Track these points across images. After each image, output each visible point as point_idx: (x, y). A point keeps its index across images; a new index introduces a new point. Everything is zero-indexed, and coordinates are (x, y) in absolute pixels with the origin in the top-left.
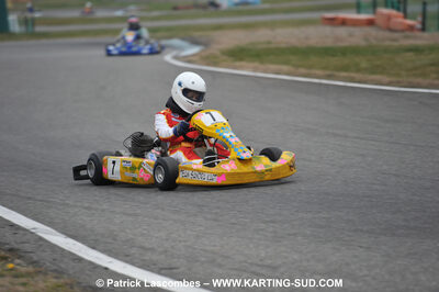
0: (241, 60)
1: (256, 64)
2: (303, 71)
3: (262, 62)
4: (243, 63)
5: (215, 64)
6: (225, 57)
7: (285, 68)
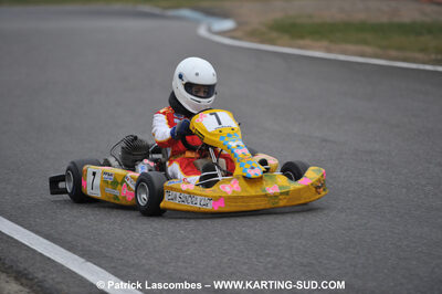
0: (302, 37)
1: (325, 43)
2: (393, 53)
3: (331, 41)
4: (307, 42)
5: (272, 42)
6: (274, 35)
7: (368, 49)
